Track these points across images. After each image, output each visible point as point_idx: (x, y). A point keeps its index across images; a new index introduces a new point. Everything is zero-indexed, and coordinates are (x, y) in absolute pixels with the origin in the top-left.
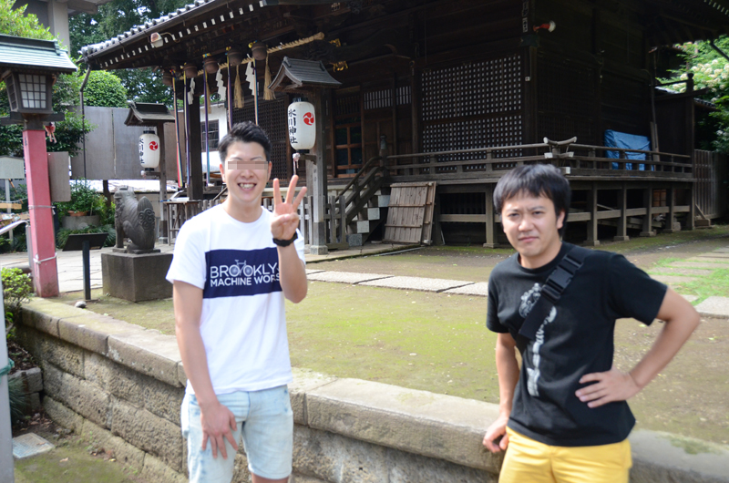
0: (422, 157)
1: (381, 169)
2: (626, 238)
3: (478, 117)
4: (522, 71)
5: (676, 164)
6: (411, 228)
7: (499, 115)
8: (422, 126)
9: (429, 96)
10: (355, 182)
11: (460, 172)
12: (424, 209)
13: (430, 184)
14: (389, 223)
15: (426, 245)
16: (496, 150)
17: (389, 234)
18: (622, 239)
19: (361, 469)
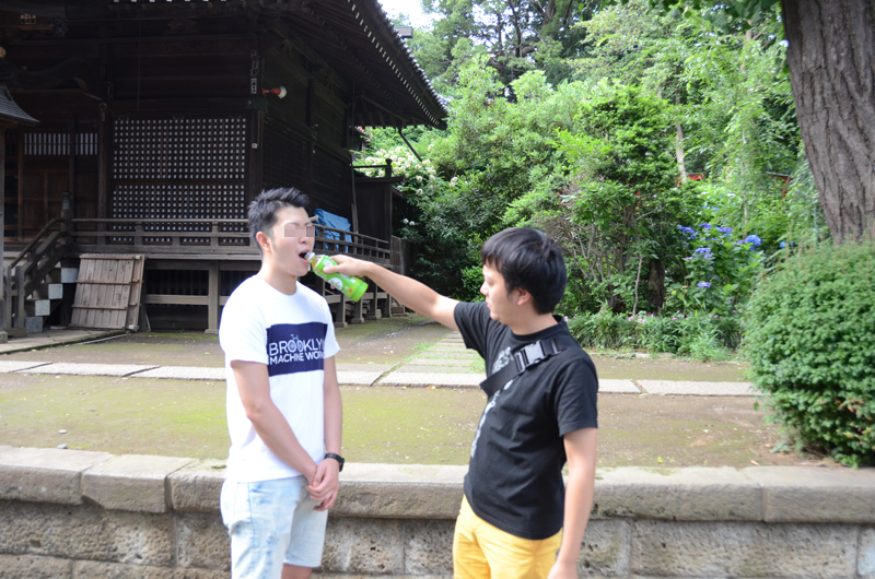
0: (113, 224)
1: (63, 235)
2: (346, 324)
3: (189, 182)
4: (247, 136)
5: (380, 249)
6: (111, 310)
7: (217, 182)
8: (112, 184)
9: (124, 149)
10: (31, 250)
11: (176, 246)
12: (129, 287)
13: (138, 257)
14: (78, 303)
15: (132, 332)
16: (222, 223)
17: (78, 317)
18: (342, 326)
19: (373, 549)
